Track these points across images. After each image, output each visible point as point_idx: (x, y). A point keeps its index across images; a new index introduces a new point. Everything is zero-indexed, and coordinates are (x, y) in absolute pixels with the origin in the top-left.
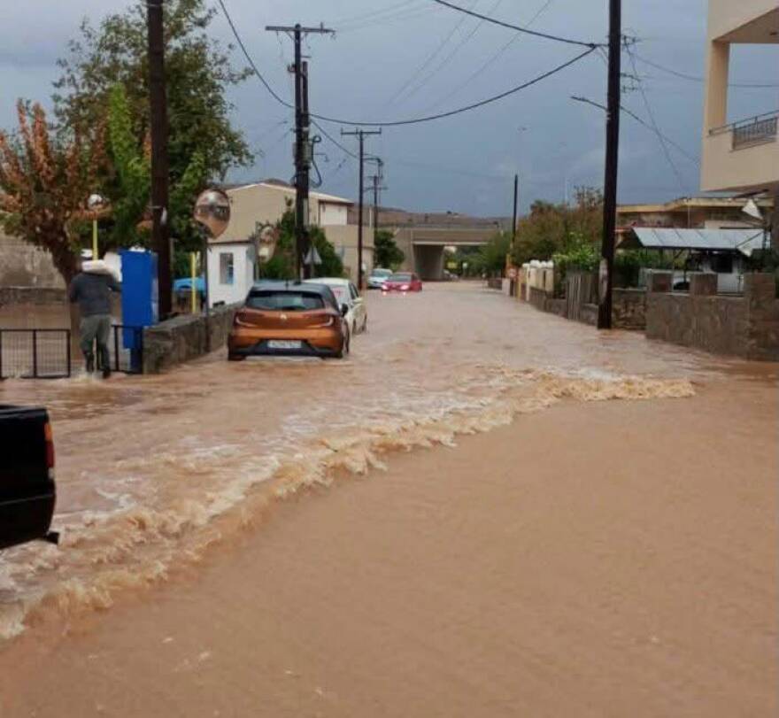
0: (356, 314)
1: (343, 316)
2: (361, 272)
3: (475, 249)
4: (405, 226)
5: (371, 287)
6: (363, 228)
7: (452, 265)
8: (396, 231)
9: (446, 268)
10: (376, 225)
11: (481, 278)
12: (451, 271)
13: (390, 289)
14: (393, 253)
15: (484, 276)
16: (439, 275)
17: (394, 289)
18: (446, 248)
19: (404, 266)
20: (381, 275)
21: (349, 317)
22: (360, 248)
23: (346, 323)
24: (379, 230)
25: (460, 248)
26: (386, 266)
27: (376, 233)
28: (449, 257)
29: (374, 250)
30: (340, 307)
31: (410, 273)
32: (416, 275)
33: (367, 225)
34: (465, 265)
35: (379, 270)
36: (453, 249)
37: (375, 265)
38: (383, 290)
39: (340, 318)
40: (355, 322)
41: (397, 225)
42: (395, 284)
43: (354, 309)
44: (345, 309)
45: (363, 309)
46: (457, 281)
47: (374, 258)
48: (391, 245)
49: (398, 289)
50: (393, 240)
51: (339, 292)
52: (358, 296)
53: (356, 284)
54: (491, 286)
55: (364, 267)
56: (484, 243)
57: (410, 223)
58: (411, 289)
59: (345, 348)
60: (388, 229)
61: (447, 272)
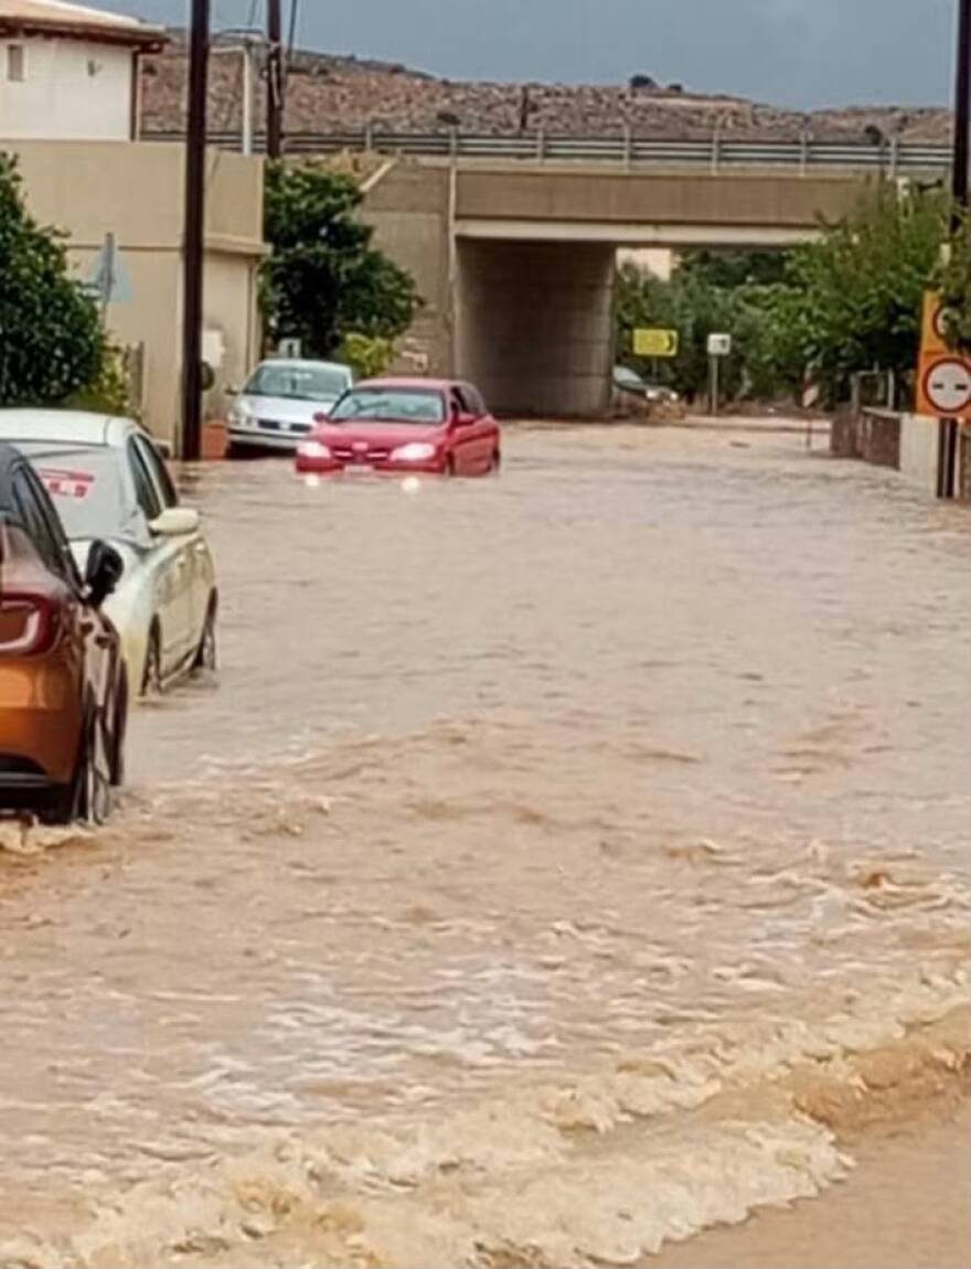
0: (165, 592)
1: (95, 601)
2: (196, 377)
3: (766, 263)
4: (417, 144)
5: (244, 451)
6: (210, 151)
7: (654, 342)
8: (376, 171)
9: (624, 356)
10: (273, 139)
11: (800, 412)
12: (648, 368)
13: (342, 457)
14: (361, 280)
15: (811, 395)
16: (592, 391)
17: (356, 458)
18: (622, 255)
19: (413, 345)
20: (296, 393)
21: (126, 605)
22: (194, 252)
23: (109, 640)
24: (291, 163)
25: (696, 259)
26: (320, 347)
27: (272, 177)
28: (641, 304)
29: (267, 268)
30: (80, 553)
31: (443, 384)
32: (469, 389)
33: (232, 140)
34: (717, 343)
35: (291, 362)
36: (660, 264)
37: (270, 341)
38: (306, 466)
39: (83, 616)
40: (155, 630)
41: (385, 142)
42: (363, 432)
43: (154, 562)
44: (106, 570)
45: (196, 561)
46: (678, 419)
47: (264, 307)
48: (349, 238)
49: (380, 458)
50: (357, 216)
51: (82, 480)
52: (172, 501)
53: (168, 440)
54: (845, 447)
55: (212, 350)
56: (813, 237)
57: (445, 133)
58: (444, 463)
59: (100, 760)
60: (338, 164)
61: (624, 375)
